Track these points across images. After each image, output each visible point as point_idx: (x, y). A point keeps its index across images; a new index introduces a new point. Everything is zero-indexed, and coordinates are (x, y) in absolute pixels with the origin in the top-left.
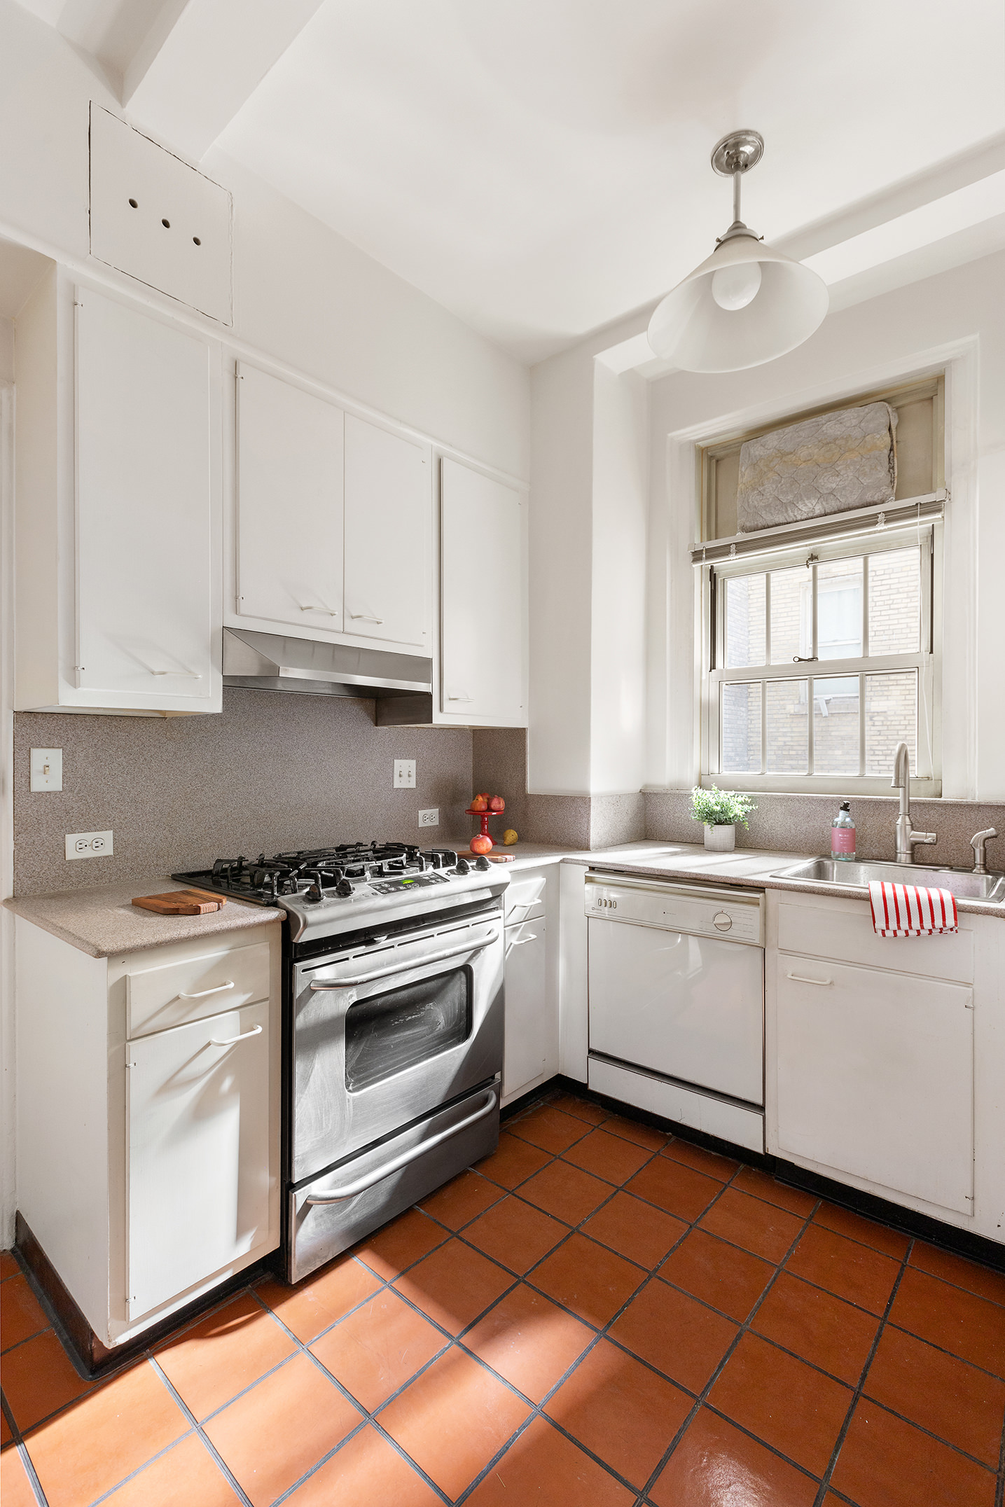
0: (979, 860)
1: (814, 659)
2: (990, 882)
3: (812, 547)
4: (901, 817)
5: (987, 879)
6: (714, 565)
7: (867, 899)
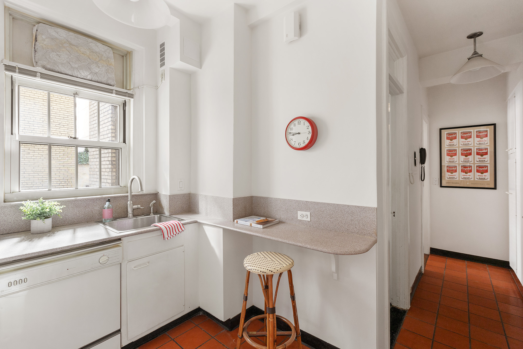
0: (152, 211)
1: (75, 138)
2: (158, 217)
3: (77, 89)
4: (129, 201)
5: (158, 216)
6: (13, 76)
7: (160, 229)
